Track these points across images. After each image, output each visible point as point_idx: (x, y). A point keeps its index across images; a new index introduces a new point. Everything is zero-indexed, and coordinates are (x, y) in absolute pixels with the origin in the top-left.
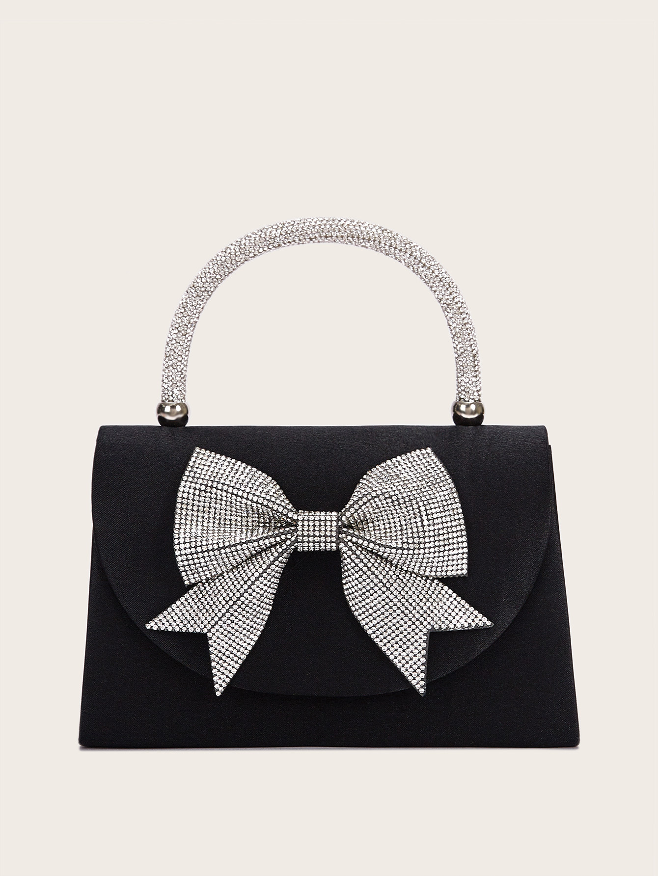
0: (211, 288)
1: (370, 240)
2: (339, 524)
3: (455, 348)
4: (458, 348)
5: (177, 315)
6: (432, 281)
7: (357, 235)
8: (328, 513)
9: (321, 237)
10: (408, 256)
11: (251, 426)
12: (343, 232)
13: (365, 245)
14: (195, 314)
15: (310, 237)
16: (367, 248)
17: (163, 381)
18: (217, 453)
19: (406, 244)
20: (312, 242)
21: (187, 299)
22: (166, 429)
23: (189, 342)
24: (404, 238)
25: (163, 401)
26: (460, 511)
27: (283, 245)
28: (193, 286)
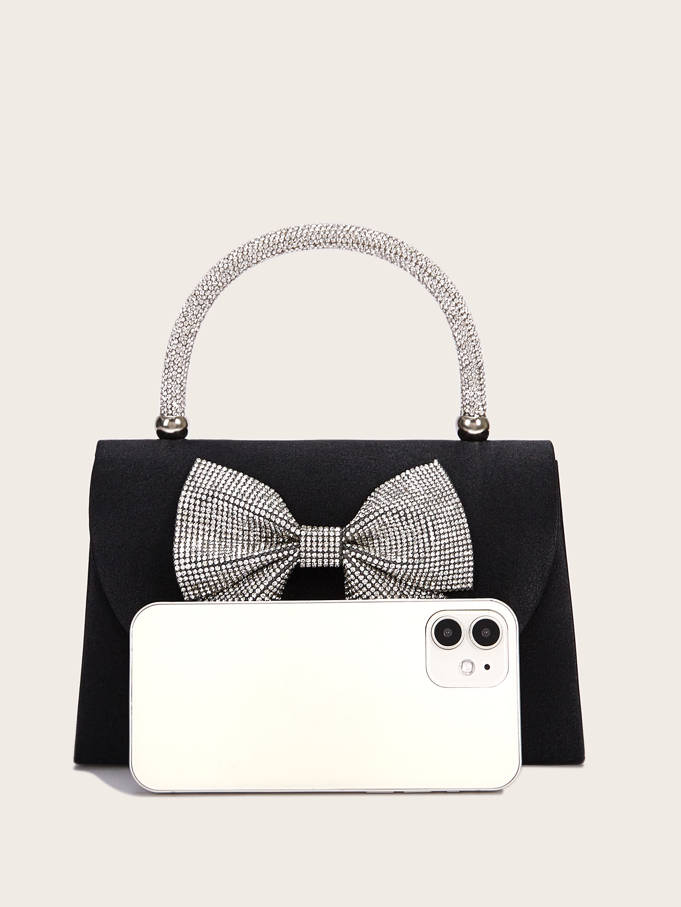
0: (212, 296)
1: (376, 247)
2: (343, 540)
3: (459, 360)
4: (463, 360)
5: (178, 324)
6: (437, 291)
7: (362, 241)
8: (331, 528)
9: (325, 243)
10: (414, 265)
11: (252, 441)
12: (348, 238)
13: (370, 252)
14: (196, 324)
15: (314, 243)
16: (372, 255)
17: (162, 394)
18: (219, 465)
19: (411, 253)
20: (316, 248)
21: (187, 308)
22: (165, 442)
23: (190, 353)
24: (410, 246)
25: (162, 415)
26: (466, 525)
27: (287, 251)
28: (195, 294)
